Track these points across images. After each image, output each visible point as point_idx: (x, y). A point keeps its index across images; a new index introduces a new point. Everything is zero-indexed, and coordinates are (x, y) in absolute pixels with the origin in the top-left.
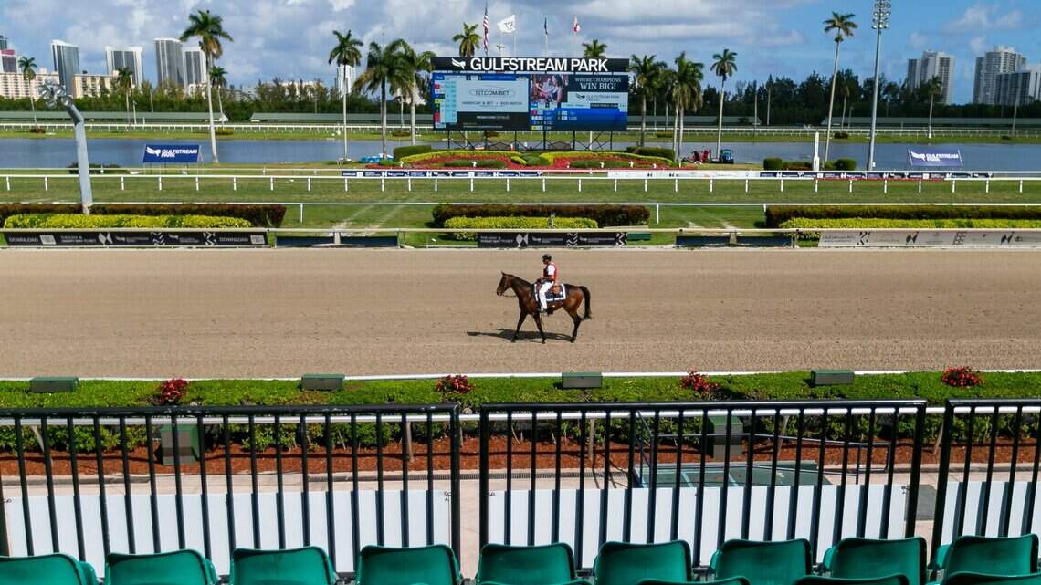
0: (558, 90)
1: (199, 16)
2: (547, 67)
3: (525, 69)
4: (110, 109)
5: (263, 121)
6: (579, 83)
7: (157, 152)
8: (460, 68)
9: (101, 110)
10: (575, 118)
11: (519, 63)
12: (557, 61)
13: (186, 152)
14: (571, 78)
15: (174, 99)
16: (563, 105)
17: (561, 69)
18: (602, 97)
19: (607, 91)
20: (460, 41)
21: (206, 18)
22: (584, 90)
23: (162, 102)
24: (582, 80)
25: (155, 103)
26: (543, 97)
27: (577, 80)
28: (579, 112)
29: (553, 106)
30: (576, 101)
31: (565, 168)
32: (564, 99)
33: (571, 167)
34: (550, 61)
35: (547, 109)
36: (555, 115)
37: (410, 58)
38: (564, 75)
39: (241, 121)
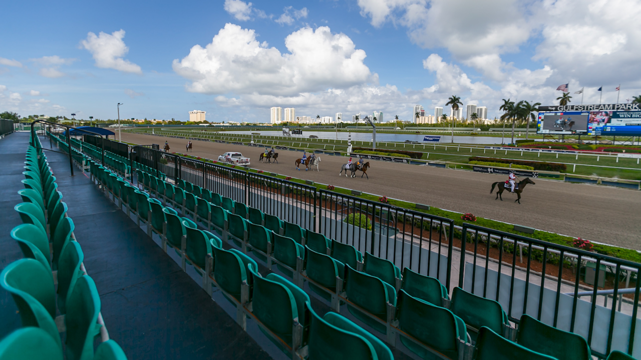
0: (606, 118)
1: (453, 97)
2: (600, 108)
3: (587, 109)
4: (443, 126)
5: (493, 131)
6: (619, 115)
7: (428, 138)
8: (552, 110)
9: (440, 127)
10: (615, 130)
11: (584, 107)
12: (606, 106)
13: (436, 138)
14: (614, 113)
15: (463, 124)
16: (608, 124)
17: (608, 109)
18: (633, 120)
19: (638, 118)
20: (560, 99)
21: (454, 97)
22: (622, 118)
23: (459, 124)
24: (621, 113)
25: (457, 125)
26: (596, 121)
27: (618, 113)
28: (617, 127)
29: (602, 125)
30: (615, 122)
31: (601, 151)
32: (609, 121)
33: (605, 151)
34: (602, 106)
35: (598, 126)
36: (603, 129)
37: (528, 106)
38: (610, 112)
39: (486, 131)
